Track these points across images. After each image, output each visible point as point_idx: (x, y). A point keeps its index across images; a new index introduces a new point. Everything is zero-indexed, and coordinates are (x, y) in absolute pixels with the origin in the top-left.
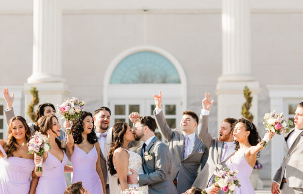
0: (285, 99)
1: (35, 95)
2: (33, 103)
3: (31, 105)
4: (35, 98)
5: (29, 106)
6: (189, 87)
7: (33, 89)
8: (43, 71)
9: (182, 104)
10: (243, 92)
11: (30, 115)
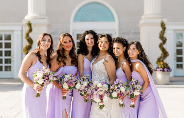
0: (175, 30)
1: (30, 26)
2: (28, 31)
3: (27, 32)
4: (30, 28)
5: (26, 33)
6: (120, 24)
7: (28, 22)
8: (34, 12)
9: (115, 33)
10: (160, 25)
11: (27, 39)
